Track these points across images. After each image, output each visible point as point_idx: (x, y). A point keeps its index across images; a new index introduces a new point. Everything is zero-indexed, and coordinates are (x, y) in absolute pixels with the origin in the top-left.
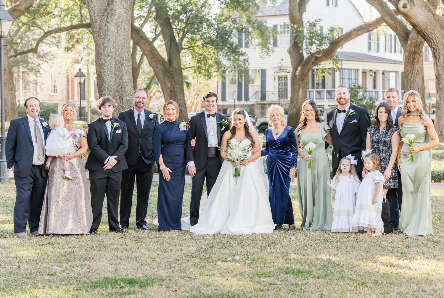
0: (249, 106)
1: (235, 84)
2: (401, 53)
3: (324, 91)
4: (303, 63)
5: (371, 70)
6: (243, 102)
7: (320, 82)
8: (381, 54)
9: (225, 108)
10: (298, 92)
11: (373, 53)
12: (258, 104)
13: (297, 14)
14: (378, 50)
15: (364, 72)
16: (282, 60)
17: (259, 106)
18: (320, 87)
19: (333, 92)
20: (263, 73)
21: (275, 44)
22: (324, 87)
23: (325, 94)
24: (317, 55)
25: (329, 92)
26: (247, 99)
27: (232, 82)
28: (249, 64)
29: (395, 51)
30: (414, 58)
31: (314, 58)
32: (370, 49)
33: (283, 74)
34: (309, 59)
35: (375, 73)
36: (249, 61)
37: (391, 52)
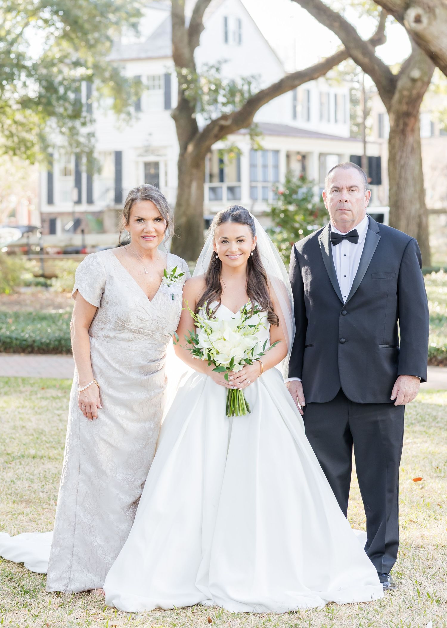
0: (94, 213)
1: (70, 174)
2: (345, 122)
3: (221, 187)
4: (198, 136)
5: (298, 153)
6: (84, 207)
7: (216, 170)
8: (314, 125)
9: (52, 217)
10: (189, 187)
11: (300, 124)
12: (109, 209)
13: (186, 51)
14: (308, 119)
15: (288, 156)
16: (150, 134)
17: (113, 214)
18: (216, 179)
19: (237, 190)
20: (118, 156)
21: (138, 107)
22: (222, 180)
23: (225, 193)
24: (223, 123)
25: (231, 189)
26: (90, 201)
27: (66, 172)
28: (97, 141)
29: (336, 121)
30: (405, 125)
31: (216, 129)
32: (295, 115)
33: (151, 158)
34: (208, 129)
35: (304, 157)
36: (97, 135)
37: (329, 121)
